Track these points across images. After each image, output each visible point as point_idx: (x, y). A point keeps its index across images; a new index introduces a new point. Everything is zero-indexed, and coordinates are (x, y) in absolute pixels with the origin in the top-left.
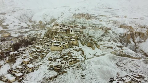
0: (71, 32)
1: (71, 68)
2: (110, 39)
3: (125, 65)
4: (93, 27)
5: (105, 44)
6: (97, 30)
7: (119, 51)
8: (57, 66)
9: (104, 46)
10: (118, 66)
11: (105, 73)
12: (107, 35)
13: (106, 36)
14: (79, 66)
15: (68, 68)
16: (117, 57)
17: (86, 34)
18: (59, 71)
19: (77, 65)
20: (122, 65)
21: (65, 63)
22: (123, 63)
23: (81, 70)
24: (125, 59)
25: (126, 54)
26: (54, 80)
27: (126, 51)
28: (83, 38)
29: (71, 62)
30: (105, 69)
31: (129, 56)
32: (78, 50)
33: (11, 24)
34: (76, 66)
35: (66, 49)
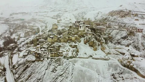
0: (80, 28)
1: (49, 59)
2: (130, 44)
3: (123, 79)
4: (121, 26)
5: (120, 48)
6: (123, 30)
7: (126, 61)
8: (39, 54)
9: (117, 51)
10: (114, 77)
11: (86, 78)
12: (130, 38)
13: (128, 39)
14: (59, 60)
15: (47, 58)
16: (120, 67)
17: (107, 34)
18: (37, 58)
19: (57, 59)
20: (118, 79)
21: (46, 53)
22: (122, 77)
23: (58, 64)
24: (129, 73)
25: (135, 67)
26: (31, 63)
27: (137, 62)
28: (89, 36)
29: (52, 54)
30: (88, 74)
31: (136, 71)
32: (73, 46)
33: (64, 19)
34: (55, 59)
35: (60, 42)
